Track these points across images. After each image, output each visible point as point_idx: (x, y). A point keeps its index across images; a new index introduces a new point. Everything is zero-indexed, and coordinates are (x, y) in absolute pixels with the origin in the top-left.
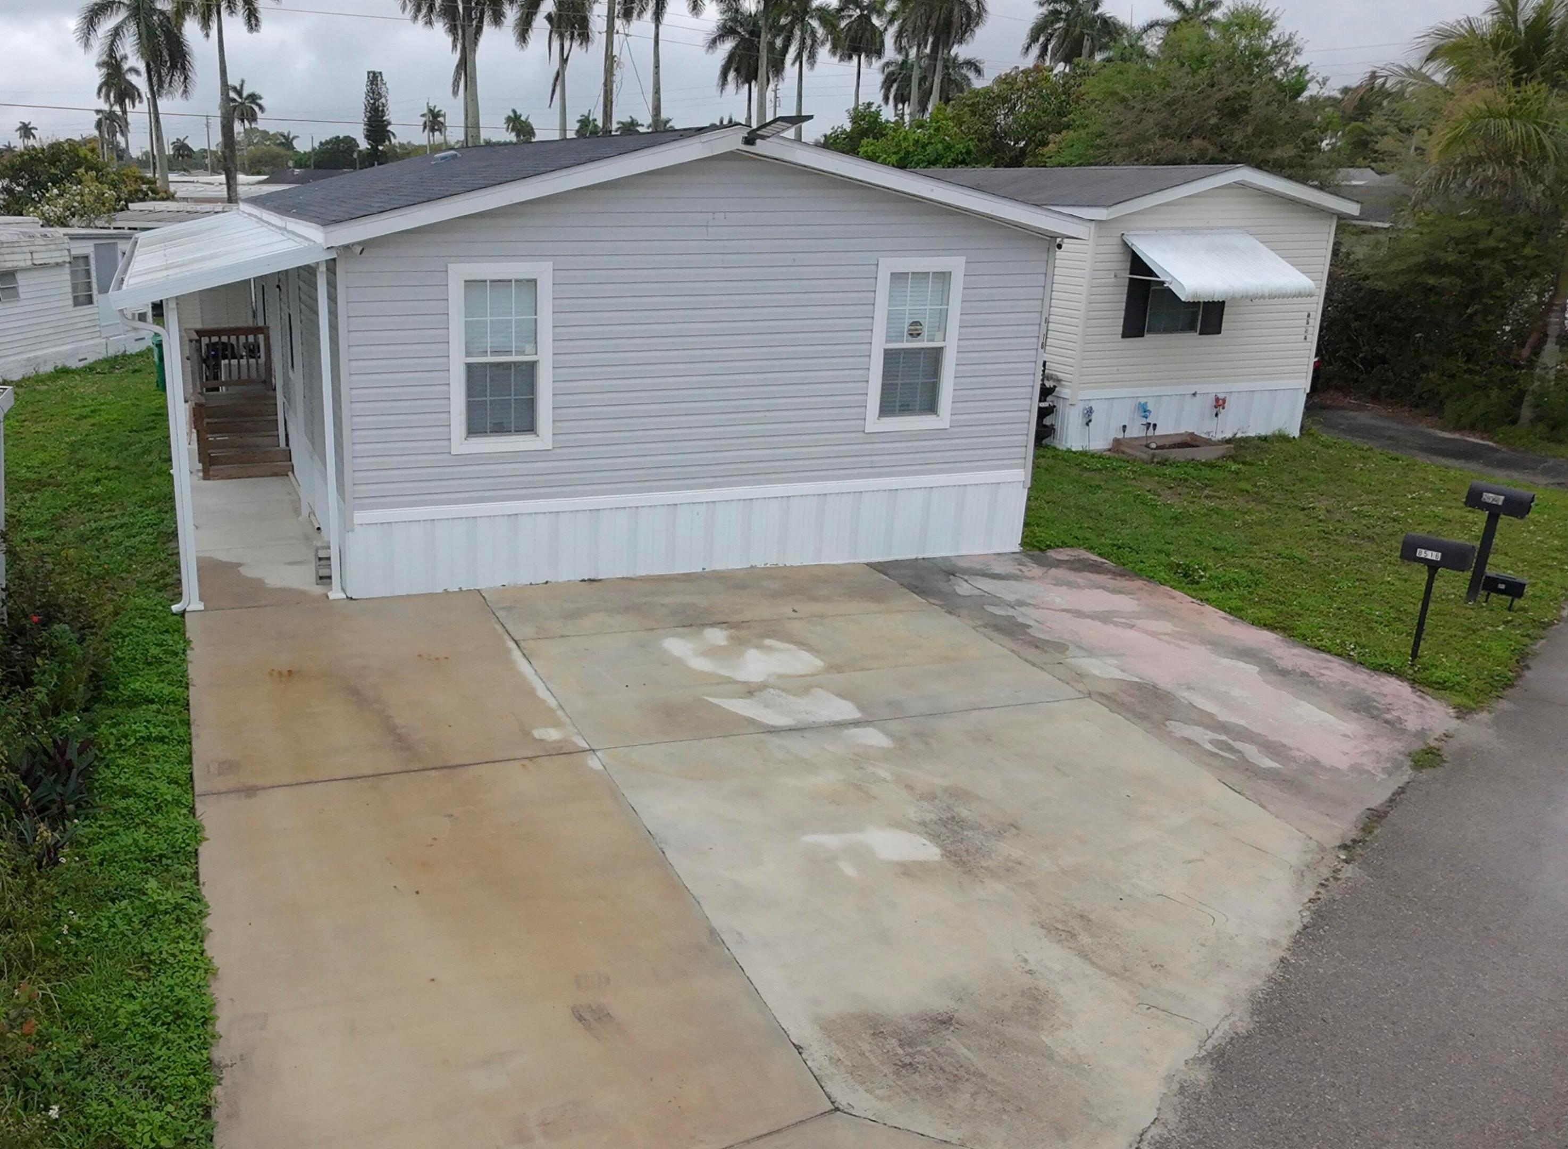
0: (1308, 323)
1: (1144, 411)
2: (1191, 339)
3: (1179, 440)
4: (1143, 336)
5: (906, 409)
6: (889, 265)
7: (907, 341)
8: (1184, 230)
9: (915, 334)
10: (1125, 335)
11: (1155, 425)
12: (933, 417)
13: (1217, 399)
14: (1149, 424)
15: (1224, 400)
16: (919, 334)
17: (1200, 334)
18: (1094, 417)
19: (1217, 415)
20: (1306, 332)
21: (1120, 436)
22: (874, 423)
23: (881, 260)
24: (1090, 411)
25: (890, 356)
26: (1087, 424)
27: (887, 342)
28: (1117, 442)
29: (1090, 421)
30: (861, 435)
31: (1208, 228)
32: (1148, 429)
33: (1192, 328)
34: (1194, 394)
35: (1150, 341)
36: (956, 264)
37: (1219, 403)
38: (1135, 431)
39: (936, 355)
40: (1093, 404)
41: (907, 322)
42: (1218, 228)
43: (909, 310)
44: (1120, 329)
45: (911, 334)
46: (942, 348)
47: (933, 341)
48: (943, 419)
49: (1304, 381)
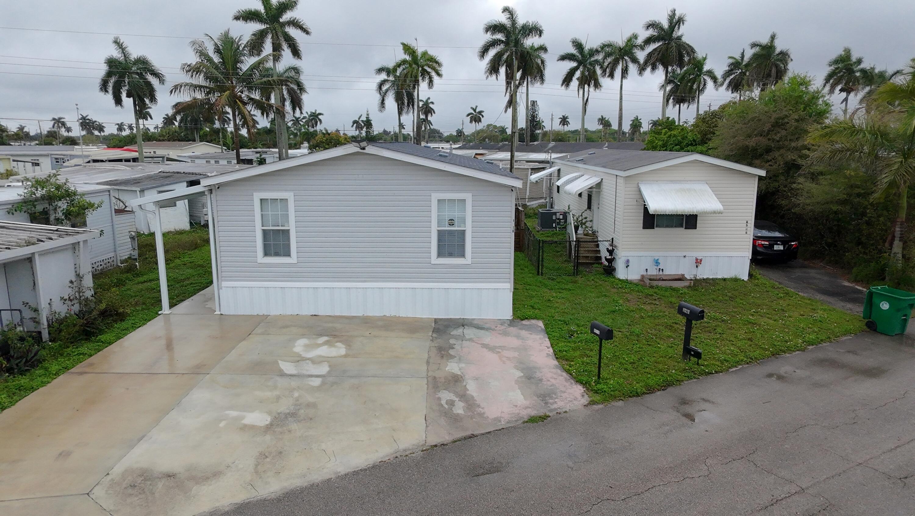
0: (747, 226)
1: (657, 263)
2: (681, 231)
3: (677, 277)
4: (654, 228)
5: (451, 255)
6: (435, 197)
7: (448, 227)
8: (672, 181)
9: (451, 225)
10: (644, 228)
11: (662, 270)
12: (463, 259)
13: (697, 259)
14: (660, 269)
15: (701, 260)
16: (453, 224)
17: (686, 228)
18: (630, 264)
19: (697, 267)
20: (746, 230)
21: (645, 273)
22: (435, 260)
23: (432, 194)
24: (628, 261)
25: (441, 234)
26: (627, 267)
27: (438, 227)
28: (643, 276)
29: (628, 266)
30: (430, 264)
31: (685, 181)
32: (659, 271)
33: (682, 226)
34: (685, 257)
35: (657, 231)
36: (468, 196)
37: (698, 262)
38: (653, 272)
39: (463, 233)
40: (629, 258)
41: (447, 219)
42: (691, 181)
43: (447, 215)
44: (642, 226)
45: (449, 224)
46: (465, 230)
47: (460, 227)
48: (468, 260)
49: (748, 253)
